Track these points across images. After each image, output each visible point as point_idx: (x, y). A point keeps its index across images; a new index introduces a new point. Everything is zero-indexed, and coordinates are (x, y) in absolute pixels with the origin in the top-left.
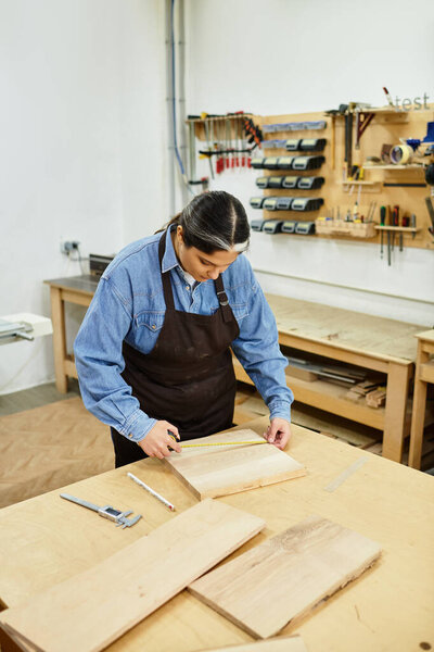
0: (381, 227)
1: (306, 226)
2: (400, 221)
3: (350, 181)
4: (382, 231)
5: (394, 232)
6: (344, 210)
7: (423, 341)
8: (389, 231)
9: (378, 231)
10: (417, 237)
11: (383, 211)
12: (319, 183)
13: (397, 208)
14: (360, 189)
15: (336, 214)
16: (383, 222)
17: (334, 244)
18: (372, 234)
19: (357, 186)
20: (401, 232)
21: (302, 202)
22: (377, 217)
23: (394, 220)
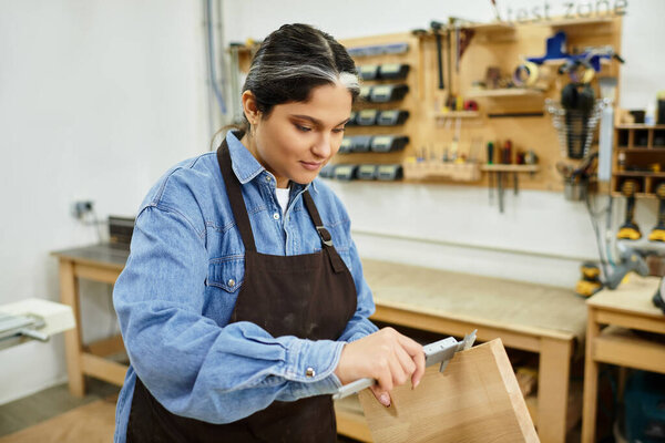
0: (488, 167)
1: (391, 170)
2: (514, 157)
3: (445, 112)
4: (491, 172)
5: (506, 173)
6: (439, 150)
8: (500, 173)
9: (483, 172)
10: (538, 177)
11: (491, 148)
12: (404, 117)
13: (509, 143)
14: (458, 123)
15: (428, 152)
16: (490, 159)
17: (424, 191)
18: (477, 176)
19: (454, 119)
20: (515, 173)
21: (384, 140)
22: (483, 154)
23: (505, 157)
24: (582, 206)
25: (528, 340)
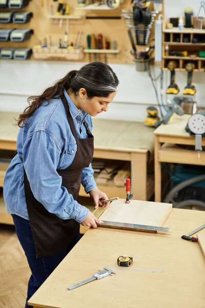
0: (87, 51)
1: (23, 53)
2: (104, 45)
3: (58, 15)
4: (90, 54)
5: (100, 54)
6: (55, 38)
7: (158, 136)
8: (95, 54)
9: (85, 54)
10: (118, 56)
11: (89, 38)
12: (30, 16)
13: (101, 36)
14: (67, 22)
15: (48, 42)
16: (89, 46)
18: (82, 56)
19: (64, 20)
20: (105, 54)
21: (19, 34)
22: (84, 42)
23: (99, 45)
24: (146, 74)
25: (124, 155)
